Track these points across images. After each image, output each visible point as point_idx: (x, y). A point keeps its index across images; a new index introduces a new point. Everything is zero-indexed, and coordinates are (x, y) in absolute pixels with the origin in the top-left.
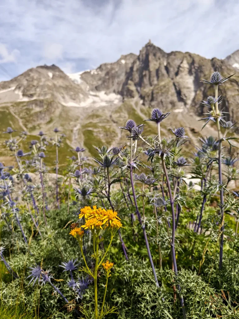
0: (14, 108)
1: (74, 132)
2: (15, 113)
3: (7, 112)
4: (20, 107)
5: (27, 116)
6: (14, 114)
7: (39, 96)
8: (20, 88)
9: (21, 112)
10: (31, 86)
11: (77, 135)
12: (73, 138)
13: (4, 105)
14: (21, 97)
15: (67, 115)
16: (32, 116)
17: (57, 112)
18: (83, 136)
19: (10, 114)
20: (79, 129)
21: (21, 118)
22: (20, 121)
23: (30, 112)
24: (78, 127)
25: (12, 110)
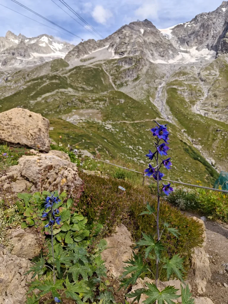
0: (107, 65)
1: (159, 89)
2: (106, 70)
3: (100, 69)
4: (112, 65)
5: (116, 73)
6: (105, 72)
7: (129, 54)
8: (113, 45)
9: (112, 69)
10: (123, 43)
11: (160, 92)
12: (157, 96)
13: (98, 63)
14: (113, 54)
15: (153, 72)
16: (121, 73)
17: (144, 70)
18: (166, 94)
19: (102, 71)
20: (164, 87)
21: (112, 75)
22: (110, 77)
23: (119, 70)
24: (163, 84)
25: (104, 68)
